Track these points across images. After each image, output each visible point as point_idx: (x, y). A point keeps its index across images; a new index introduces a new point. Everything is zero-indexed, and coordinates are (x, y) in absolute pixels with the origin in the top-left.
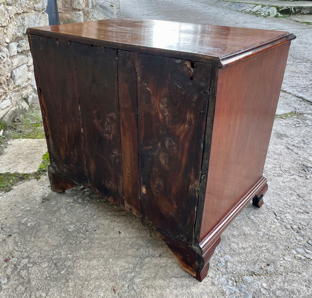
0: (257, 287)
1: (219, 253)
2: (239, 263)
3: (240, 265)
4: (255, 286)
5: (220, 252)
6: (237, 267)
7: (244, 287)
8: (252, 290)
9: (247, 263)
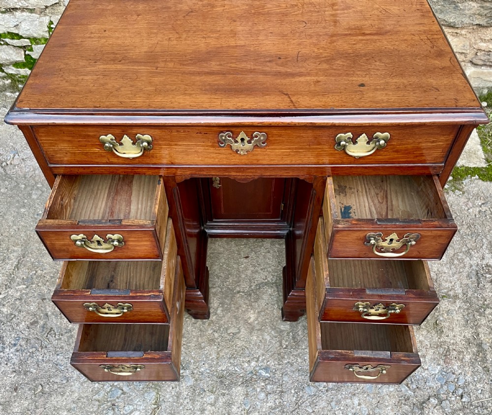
0: (136, 402)
1: (200, 372)
2: (177, 393)
3: (173, 394)
4: (138, 400)
5: (200, 374)
6: (171, 388)
7: (140, 385)
8: (134, 394)
9: (175, 404)
